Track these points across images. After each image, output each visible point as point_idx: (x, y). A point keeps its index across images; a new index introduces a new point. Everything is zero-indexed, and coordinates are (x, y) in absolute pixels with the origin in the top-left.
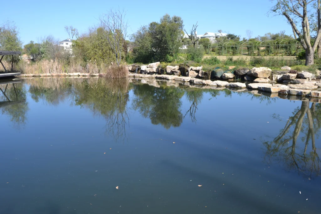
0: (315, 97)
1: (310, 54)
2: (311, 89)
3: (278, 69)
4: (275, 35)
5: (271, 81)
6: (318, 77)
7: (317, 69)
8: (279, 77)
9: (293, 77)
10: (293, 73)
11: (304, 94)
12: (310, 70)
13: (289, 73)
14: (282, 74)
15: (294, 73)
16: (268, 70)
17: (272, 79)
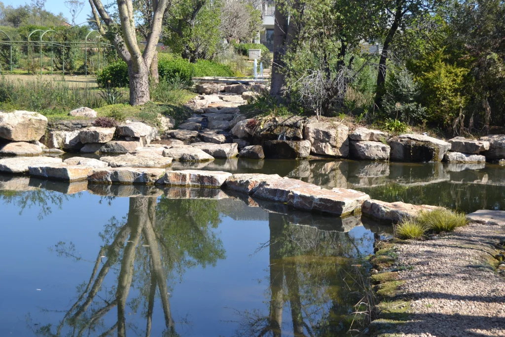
0: (178, 185)
1: (141, 75)
2: (159, 166)
3: (64, 115)
4: (17, 10)
5: (48, 150)
6: (164, 135)
7: (160, 115)
8: (70, 137)
9: (106, 136)
10: (106, 127)
11: (151, 179)
12: (143, 118)
13: (94, 125)
14: (78, 128)
15: (108, 125)
16: (38, 118)
17: (50, 145)
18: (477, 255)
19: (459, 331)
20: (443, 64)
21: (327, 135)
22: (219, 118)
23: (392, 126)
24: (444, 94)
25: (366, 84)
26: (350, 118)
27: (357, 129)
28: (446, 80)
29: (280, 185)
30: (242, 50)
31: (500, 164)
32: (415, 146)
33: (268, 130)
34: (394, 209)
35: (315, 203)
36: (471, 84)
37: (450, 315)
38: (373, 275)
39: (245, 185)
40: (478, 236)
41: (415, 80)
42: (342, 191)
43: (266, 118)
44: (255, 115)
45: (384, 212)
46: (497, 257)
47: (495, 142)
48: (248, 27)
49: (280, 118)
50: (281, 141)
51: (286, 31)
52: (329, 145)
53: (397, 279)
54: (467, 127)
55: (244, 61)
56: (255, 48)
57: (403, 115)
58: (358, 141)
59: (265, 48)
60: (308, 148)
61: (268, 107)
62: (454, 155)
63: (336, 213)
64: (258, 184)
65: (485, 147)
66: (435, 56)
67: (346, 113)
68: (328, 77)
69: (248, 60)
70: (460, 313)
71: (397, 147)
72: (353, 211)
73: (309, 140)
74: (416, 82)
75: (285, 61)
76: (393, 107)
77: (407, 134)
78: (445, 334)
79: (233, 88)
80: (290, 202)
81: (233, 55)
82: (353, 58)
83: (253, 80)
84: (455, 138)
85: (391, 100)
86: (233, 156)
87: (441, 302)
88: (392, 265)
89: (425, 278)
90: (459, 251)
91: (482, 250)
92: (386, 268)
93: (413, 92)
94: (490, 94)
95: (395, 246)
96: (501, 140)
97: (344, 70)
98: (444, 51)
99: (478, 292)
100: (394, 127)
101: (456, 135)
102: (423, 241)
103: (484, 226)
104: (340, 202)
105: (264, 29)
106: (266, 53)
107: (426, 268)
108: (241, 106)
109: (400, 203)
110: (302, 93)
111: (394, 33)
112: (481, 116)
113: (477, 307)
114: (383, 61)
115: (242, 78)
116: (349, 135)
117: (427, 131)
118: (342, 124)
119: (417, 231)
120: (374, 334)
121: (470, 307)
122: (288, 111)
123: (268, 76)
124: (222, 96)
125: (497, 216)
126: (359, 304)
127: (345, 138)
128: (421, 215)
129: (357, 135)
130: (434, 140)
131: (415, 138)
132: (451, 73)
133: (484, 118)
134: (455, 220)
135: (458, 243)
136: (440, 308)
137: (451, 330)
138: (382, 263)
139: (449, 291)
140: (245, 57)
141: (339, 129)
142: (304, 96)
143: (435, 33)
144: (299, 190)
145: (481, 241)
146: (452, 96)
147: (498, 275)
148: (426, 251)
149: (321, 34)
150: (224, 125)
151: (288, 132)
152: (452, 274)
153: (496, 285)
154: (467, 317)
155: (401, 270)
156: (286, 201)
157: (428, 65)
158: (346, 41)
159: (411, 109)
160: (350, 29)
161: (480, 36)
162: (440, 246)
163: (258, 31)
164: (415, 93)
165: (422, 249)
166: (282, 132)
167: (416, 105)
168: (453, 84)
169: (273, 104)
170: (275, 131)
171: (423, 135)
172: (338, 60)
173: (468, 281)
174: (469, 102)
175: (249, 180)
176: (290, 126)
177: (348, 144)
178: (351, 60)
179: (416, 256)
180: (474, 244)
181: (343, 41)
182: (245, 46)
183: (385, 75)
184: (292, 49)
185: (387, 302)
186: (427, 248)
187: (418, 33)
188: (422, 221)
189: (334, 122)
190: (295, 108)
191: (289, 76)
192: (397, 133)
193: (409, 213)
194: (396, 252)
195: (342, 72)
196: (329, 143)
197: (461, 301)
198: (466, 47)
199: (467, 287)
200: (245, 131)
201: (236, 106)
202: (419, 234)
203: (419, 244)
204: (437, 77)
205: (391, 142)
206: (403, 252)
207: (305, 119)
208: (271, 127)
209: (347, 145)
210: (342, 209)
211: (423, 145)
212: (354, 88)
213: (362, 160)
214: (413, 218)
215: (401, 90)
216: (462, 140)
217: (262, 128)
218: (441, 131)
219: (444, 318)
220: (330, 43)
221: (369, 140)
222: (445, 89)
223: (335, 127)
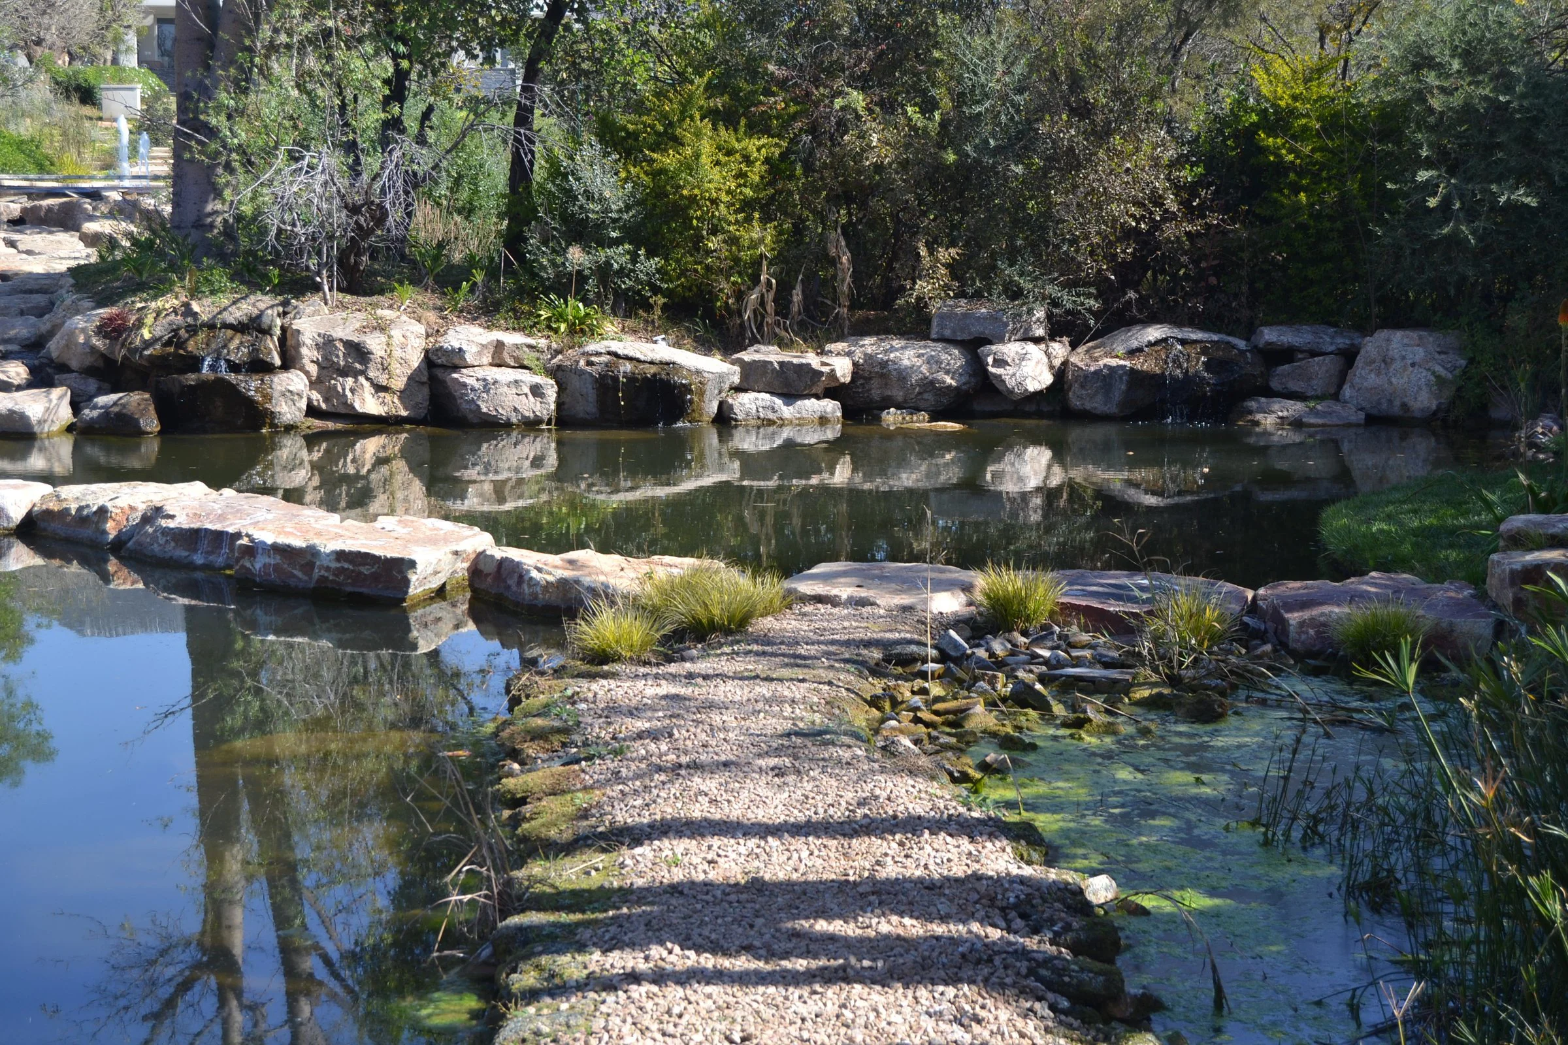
18: (816, 699)
19: (764, 930)
20: (706, 126)
21: (358, 352)
22: (7, 308)
23: (561, 317)
24: (713, 216)
25: (476, 192)
26: (430, 298)
27: (450, 332)
28: (715, 174)
29: (208, 515)
30: (78, 88)
31: (884, 424)
32: (631, 378)
33: (169, 343)
34: (567, 574)
35: (321, 567)
36: (791, 186)
37: (737, 884)
38: (504, 781)
39: (95, 519)
40: (819, 643)
41: (623, 175)
42: (405, 524)
43: (159, 303)
44: (122, 296)
45: (537, 583)
46: (874, 702)
47: (869, 357)
48: (95, 15)
49: (207, 301)
50: (212, 377)
51: (213, 24)
52: (366, 384)
53: (579, 786)
54: (785, 317)
55: (87, 124)
56: (121, 81)
57: (591, 285)
58: (456, 368)
59: (153, 80)
60: (300, 396)
61: (164, 270)
62: (748, 403)
63: (389, 593)
64: (139, 514)
65: (839, 374)
66: (681, 103)
67: (416, 281)
68: (355, 170)
69: (100, 119)
70: (767, 877)
71: (575, 383)
72: (444, 585)
73: (302, 369)
74: (626, 180)
75: (214, 122)
76: (559, 260)
77: (605, 343)
78: (722, 942)
79: (50, 209)
80: (243, 566)
81: (48, 104)
82: (430, 109)
83: (116, 183)
84: (751, 349)
85: (554, 237)
86: (55, 428)
87: (710, 847)
88: (564, 745)
89: (663, 777)
90: (764, 689)
91: (830, 683)
92: (545, 756)
93: (620, 211)
94: (850, 214)
95: (573, 686)
96: (886, 352)
97: (405, 145)
98: (709, 86)
99: (817, 810)
100: (566, 321)
101: (754, 341)
102: (658, 665)
103: (836, 610)
104: (402, 560)
105: (150, 20)
106: (156, 97)
107: (664, 748)
108: (79, 267)
109: (587, 555)
110: (273, 223)
111: (556, 31)
112: (825, 282)
113: (816, 853)
114: (523, 118)
115: (80, 177)
116: (427, 352)
117: (666, 333)
118: (404, 318)
119: (637, 637)
120: (508, 959)
121: (795, 856)
122: (232, 280)
123: (164, 169)
124: (15, 237)
125: (873, 577)
126: (460, 871)
127: (416, 360)
128: (648, 588)
129: (453, 350)
130: (689, 359)
131: (631, 354)
132: (729, 153)
133: (834, 288)
134: (750, 598)
135: (760, 667)
136: (706, 866)
137: (740, 930)
138: (532, 740)
139: (735, 811)
140: (87, 110)
141: (396, 333)
142: (280, 231)
143: (679, 32)
144: (270, 527)
145: (827, 654)
146: (737, 222)
147: (877, 755)
148: (665, 697)
149: (327, 33)
150: (21, 329)
151: (233, 345)
152: (743, 761)
153: (871, 786)
154: (787, 886)
155: (589, 758)
156: (230, 567)
157: (660, 128)
158: (408, 57)
159: (616, 266)
160: (420, 19)
161: (814, 39)
162: (706, 677)
163: (129, 27)
164: (625, 217)
165: (652, 690)
166: (214, 346)
167: (628, 252)
168: (739, 186)
169: (183, 257)
170: (191, 346)
171: (655, 342)
172: (383, 116)
173: (791, 779)
174: (786, 241)
175: (109, 505)
176: (240, 328)
177: (425, 379)
178: (426, 115)
179: (634, 712)
180: (806, 666)
181: (396, 56)
182: (86, 72)
183: (531, 163)
184: (236, 83)
185: (547, 858)
186: (666, 688)
187: (627, 31)
188: (654, 606)
189: (379, 312)
190: (255, 270)
191: (228, 167)
192: (577, 339)
193: (612, 581)
194: (574, 703)
195: (397, 153)
196: (367, 379)
197: (770, 839)
198: (772, 73)
199: (786, 795)
200: (93, 349)
201: (61, 267)
202: (643, 647)
203: (645, 676)
204: (690, 166)
205: (559, 367)
206: (594, 702)
207: (285, 303)
208: (176, 331)
209: (423, 383)
210: (407, 582)
211: (654, 375)
212: (439, 204)
213: (472, 426)
214: (625, 597)
215: (581, 207)
216: (771, 354)
217: (147, 335)
218: (707, 331)
219: (719, 893)
220: (358, 63)
221: (491, 365)
222: (715, 202)
223: (381, 327)
